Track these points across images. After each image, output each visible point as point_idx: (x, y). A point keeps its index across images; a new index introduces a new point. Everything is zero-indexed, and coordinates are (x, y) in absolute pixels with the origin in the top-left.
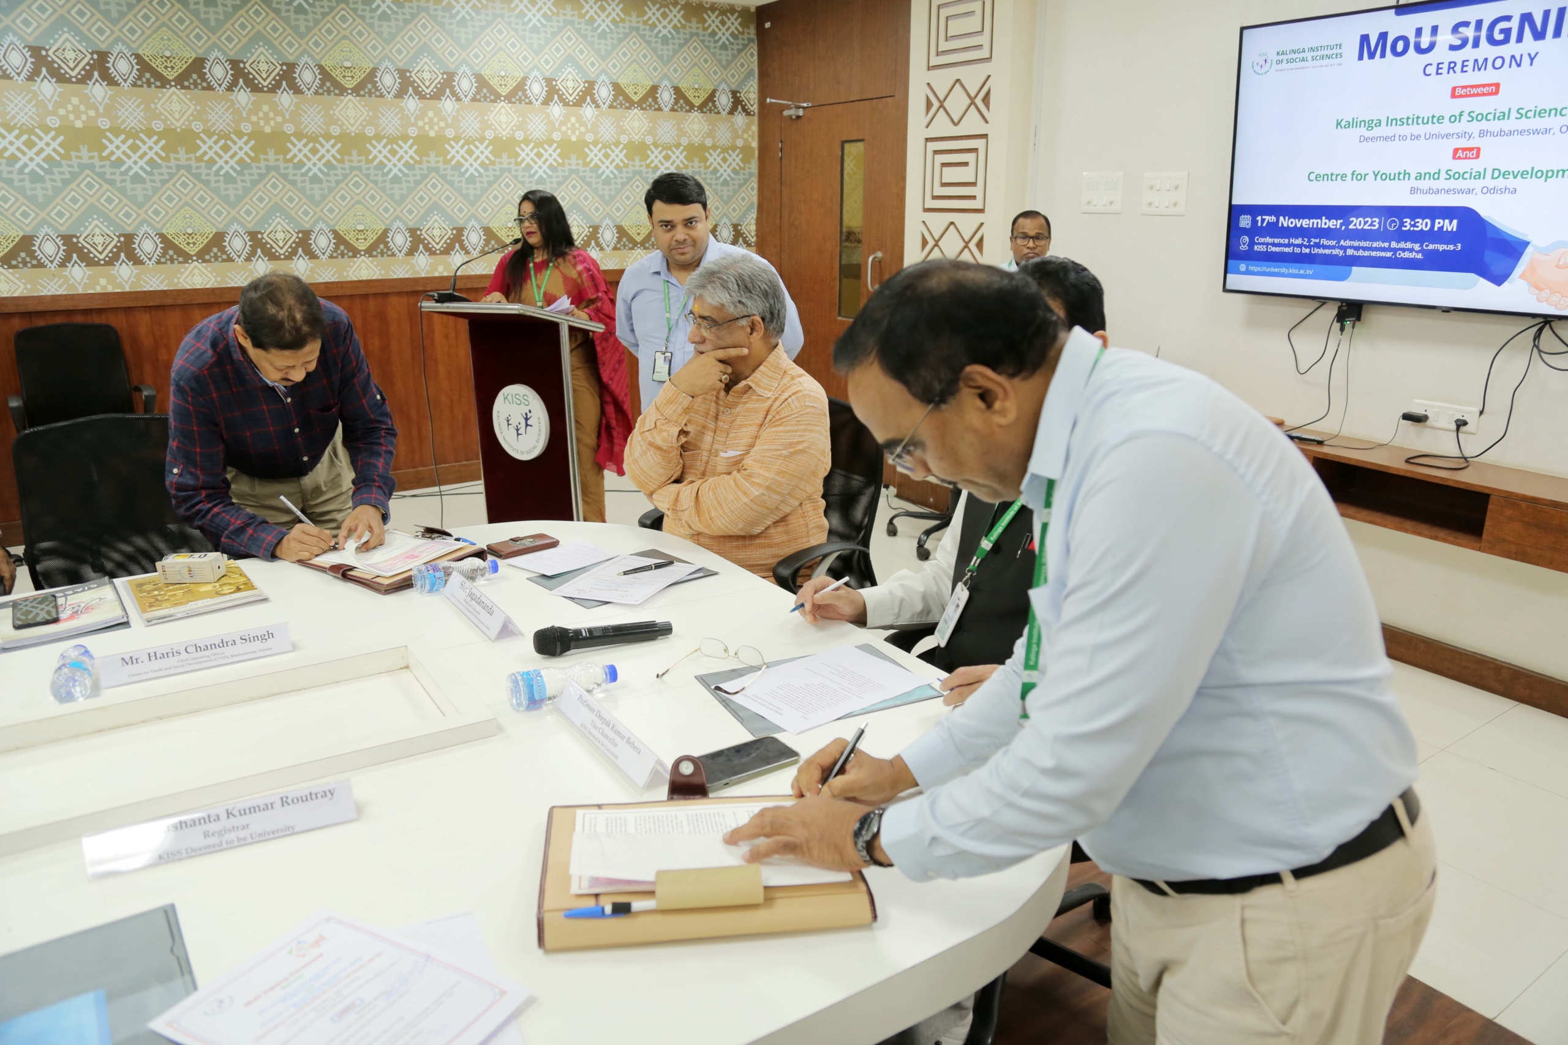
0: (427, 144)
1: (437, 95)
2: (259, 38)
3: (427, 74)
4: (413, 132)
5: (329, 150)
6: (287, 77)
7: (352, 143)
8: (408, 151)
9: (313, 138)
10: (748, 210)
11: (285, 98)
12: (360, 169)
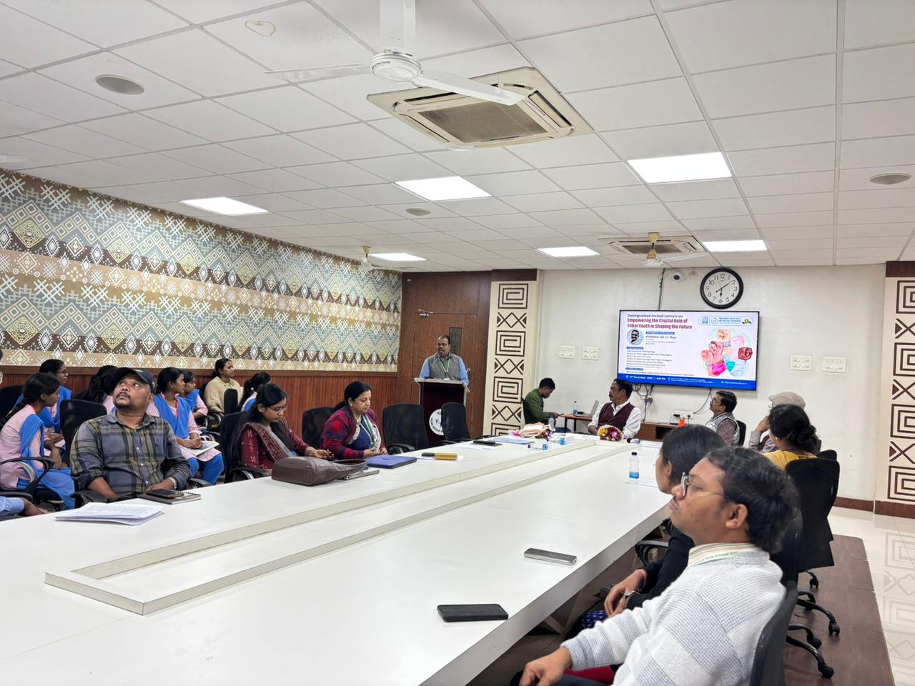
0: (313, 317)
1: (317, 299)
2: (271, 272)
3: (315, 291)
4: (309, 312)
5: (285, 316)
6: (277, 288)
7: (293, 315)
8: (307, 319)
9: (281, 312)
10: (396, 350)
11: (276, 295)
12: (293, 325)
